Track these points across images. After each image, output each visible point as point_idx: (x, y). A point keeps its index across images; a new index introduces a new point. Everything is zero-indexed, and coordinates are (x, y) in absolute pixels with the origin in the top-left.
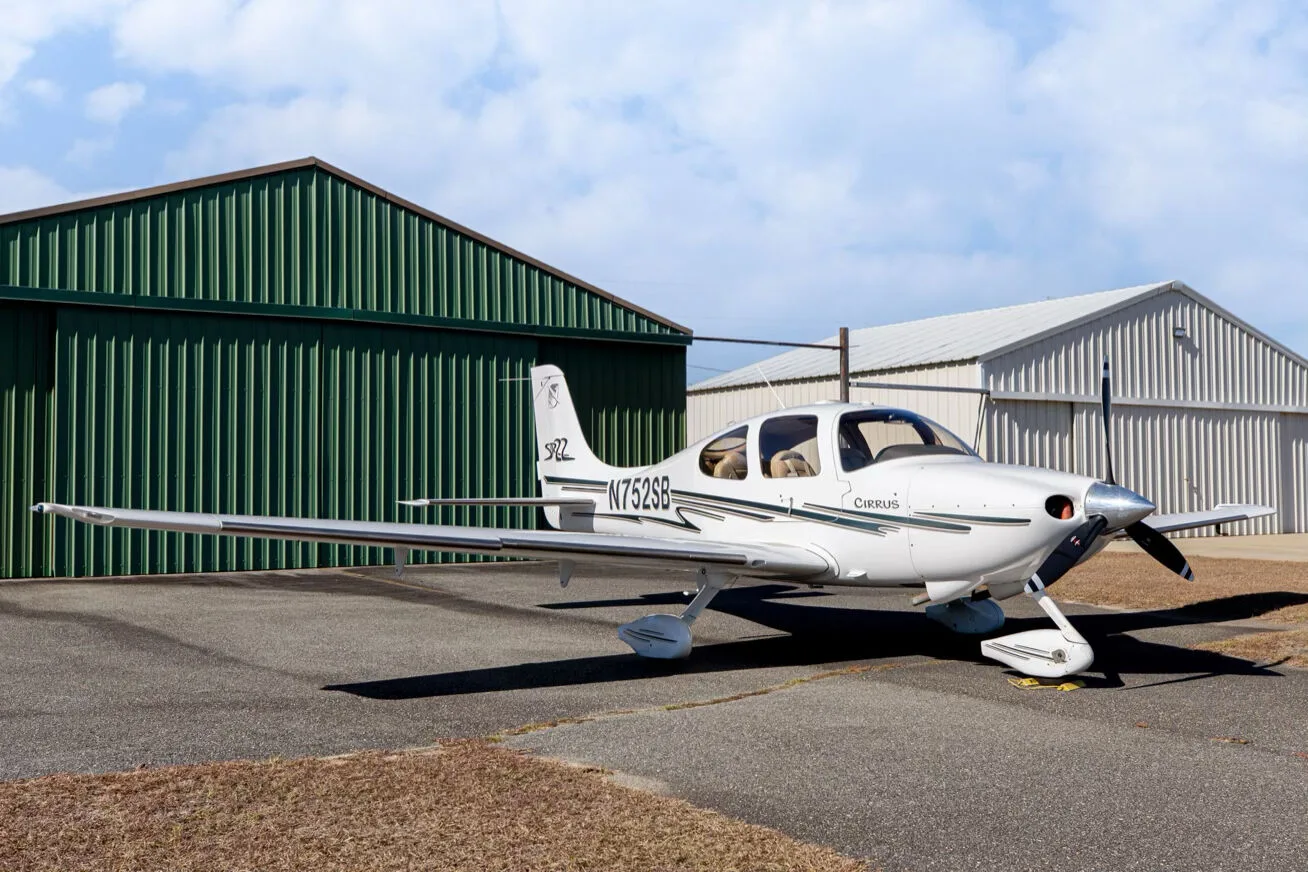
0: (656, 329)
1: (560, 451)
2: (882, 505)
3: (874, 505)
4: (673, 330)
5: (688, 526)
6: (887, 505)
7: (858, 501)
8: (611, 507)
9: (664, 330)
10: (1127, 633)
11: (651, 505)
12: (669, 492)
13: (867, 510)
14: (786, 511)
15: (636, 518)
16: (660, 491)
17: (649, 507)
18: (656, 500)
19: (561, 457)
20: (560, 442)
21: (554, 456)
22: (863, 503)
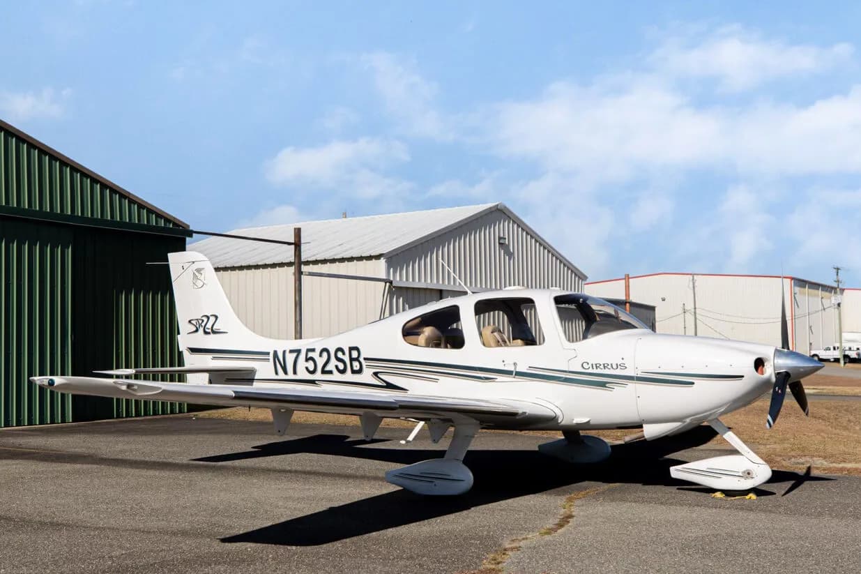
0: (162, 223)
1: (209, 326)
2: (609, 367)
3: (602, 367)
4: (175, 224)
5: (390, 386)
6: (615, 366)
7: (585, 365)
8: (277, 373)
9: (168, 224)
10: (667, 457)
11: (335, 371)
12: (361, 359)
13: (595, 371)
14: (508, 373)
15: (313, 382)
16: (346, 358)
17: (330, 372)
18: (341, 366)
19: (210, 331)
20: (208, 318)
21: (201, 330)
22: (590, 365)
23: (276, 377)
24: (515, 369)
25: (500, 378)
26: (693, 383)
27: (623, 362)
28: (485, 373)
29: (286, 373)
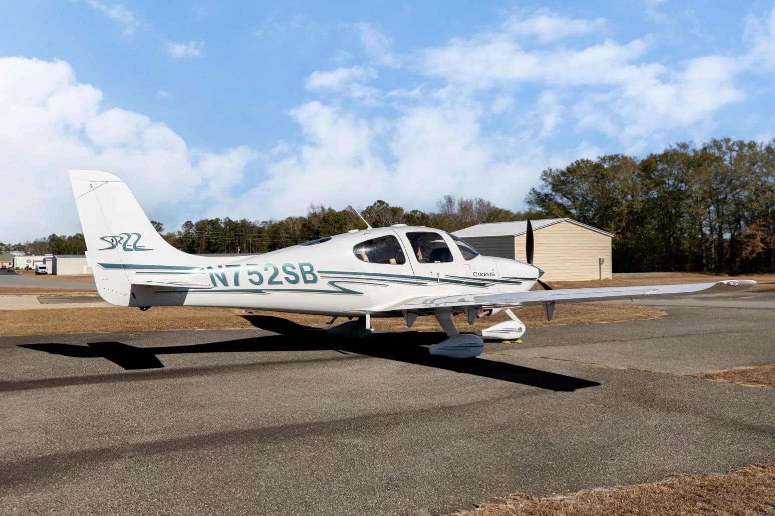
1: (131, 242)
2: (487, 275)
3: (483, 275)
5: (346, 292)
6: (489, 275)
7: (475, 274)
11: (285, 281)
12: (315, 272)
13: (480, 277)
14: (436, 280)
15: (259, 291)
16: (298, 272)
17: (281, 283)
18: (292, 278)
19: (132, 248)
20: (129, 236)
21: (120, 246)
22: (477, 274)
23: (215, 289)
24: (438, 277)
25: (430, 283)
26: (521, 283)
27: (493, 272)
28: (419, 281)
29: (226, 284)
